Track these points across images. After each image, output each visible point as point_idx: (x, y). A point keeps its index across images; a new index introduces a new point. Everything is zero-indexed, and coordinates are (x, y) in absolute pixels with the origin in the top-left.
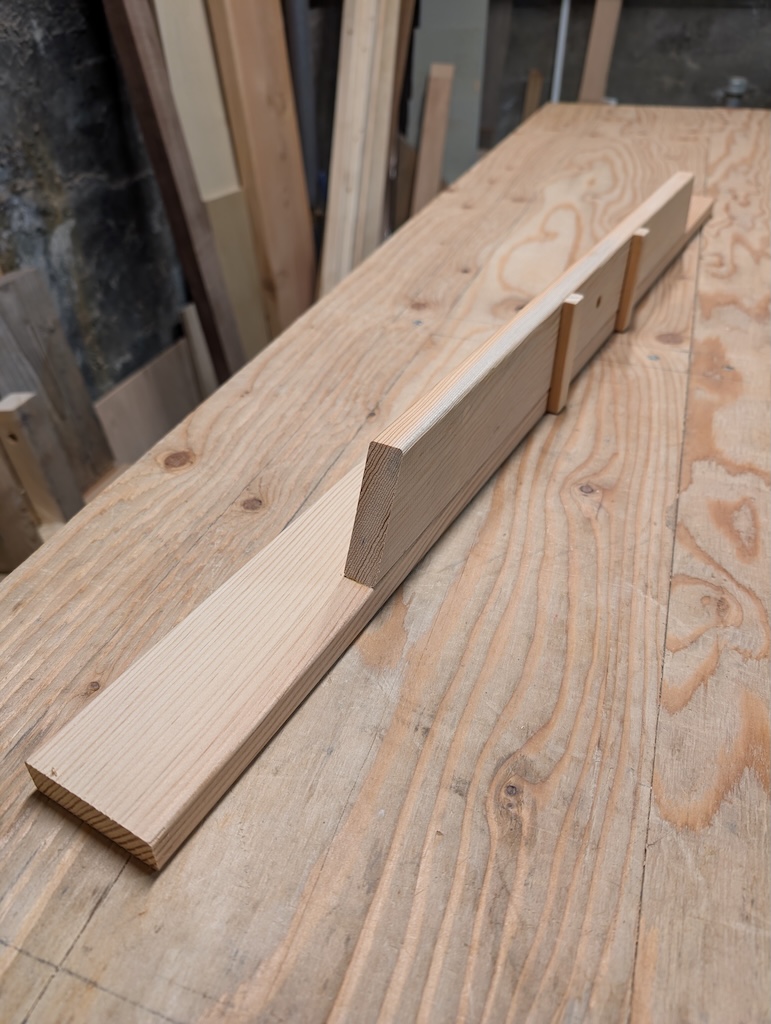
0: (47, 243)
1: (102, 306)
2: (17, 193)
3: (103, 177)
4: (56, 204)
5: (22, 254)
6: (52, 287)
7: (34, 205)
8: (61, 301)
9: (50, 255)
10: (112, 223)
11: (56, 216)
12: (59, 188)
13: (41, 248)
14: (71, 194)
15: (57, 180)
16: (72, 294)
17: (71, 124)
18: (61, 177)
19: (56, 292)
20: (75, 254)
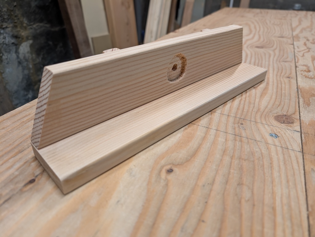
0: (17, 49)
3: (48, 25)
4: (23, 34)
5: (4, 52)
6: (18, 66)
7: (11, 34)
8: (23, 72)
9: (19, 53)
10: (51, 43)
11: (23, 39)
12: (25, 28)
13: (14, 50)
14: (31, 31)
15: (25, 25)
16: (29, 69)
17: (33, 4)
18: (27, 24)
19: (20, 68)
20: (31, 53)
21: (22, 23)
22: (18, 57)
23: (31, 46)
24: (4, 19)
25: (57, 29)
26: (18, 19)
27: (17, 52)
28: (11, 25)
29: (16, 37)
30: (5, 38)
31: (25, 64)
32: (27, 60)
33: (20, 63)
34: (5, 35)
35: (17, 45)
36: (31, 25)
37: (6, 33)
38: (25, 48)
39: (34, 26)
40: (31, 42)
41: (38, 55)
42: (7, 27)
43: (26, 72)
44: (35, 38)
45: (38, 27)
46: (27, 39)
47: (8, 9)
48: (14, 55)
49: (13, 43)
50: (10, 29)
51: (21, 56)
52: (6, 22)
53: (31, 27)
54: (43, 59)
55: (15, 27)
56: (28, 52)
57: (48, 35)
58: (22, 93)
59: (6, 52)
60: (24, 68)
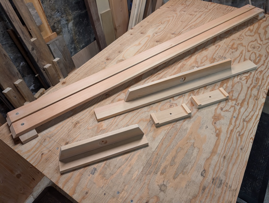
0: (68, 25)
1: (78, 36)
2: (62, 18)
3: (80, 11)
4: (70, 18)
5: (63, 28)
6: (68, 33)
7: (65, 19)
8: (70, 36)
9: (68, 28)
10: (81, 20)
11: (70, 20)
12: (71, 15)
13: (67, 27)
14: (73, 16)
15: (70, 14)
16: (73, 34)
17: (73, 3)
18: (71, 13)
19: (69, 34)
20: (73, 27)
21: (69, 13)
22: (68, 29)
23: (73, 23)
24: (62, 13)
25: (84, 12)
26: (68, 11)
27: (68, 27)
28: (65, 15)
29: (67, 20)
30: (63, 22)
31: (71, 32)
32: (71, 30)
33: (69, 32)
34: (63, 20)
35: (67, 24)
36: (73, 13)
37: (64, 19)
38: (71, 24)
39: (74, 13)
40: (73, 21)
41: (76, 26)
42: (64, 17)
43: (71, 35)
44: (74, 19)
45: (76, 13)
46: (72, 20)
47: (64, 9)
48: (67, 29)
49: (66, 23)
50: (65, 17)
51: (69, 29)
52: (63, 14)
53: (73, 14)
54: (78, 28)
55: (67, 15)
56: (72, 26)
57: (80, 16)
58: (70, 45)
59: (64, 28)
60: (70, 34)
